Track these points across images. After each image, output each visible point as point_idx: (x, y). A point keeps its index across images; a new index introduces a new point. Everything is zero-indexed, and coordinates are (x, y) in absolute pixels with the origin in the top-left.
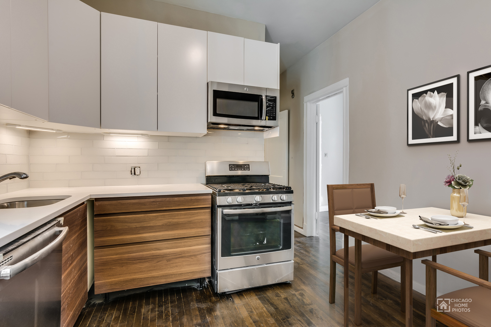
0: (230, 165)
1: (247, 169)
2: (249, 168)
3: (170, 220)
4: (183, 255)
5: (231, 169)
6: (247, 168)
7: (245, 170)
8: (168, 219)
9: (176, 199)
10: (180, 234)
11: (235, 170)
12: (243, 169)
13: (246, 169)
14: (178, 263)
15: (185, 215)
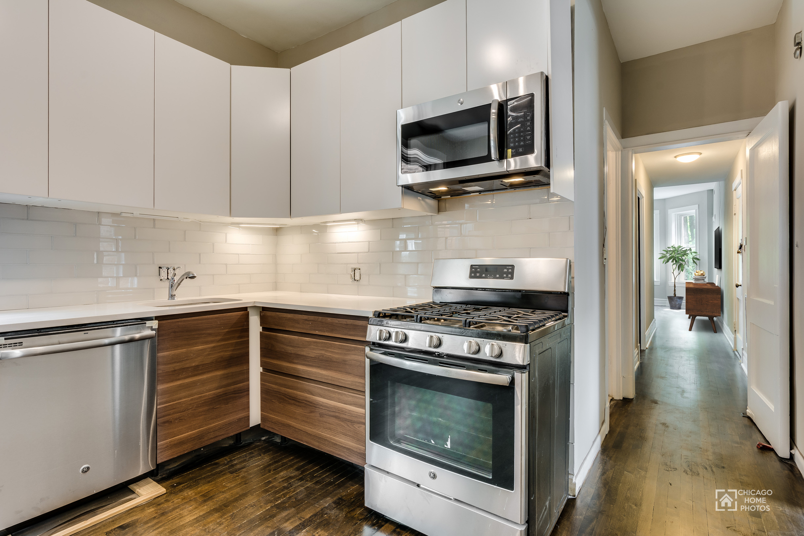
0: (471, 265)
1: (507, 276)
2: (512, 273)
3: (323, 352)
4: (337, 414)
5: (473, 274)
6: (507, 273)
7: (503, 278)
8: (321, 350)
9: (329, 319)
10: (334, 378)
11: (480, 277)
12: (498, 276)
13: (505, 275)
14: (331, 424)
15: (340, 348)
